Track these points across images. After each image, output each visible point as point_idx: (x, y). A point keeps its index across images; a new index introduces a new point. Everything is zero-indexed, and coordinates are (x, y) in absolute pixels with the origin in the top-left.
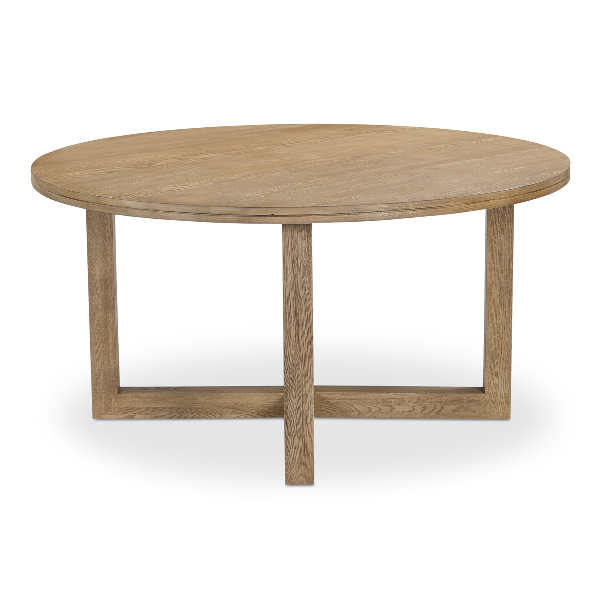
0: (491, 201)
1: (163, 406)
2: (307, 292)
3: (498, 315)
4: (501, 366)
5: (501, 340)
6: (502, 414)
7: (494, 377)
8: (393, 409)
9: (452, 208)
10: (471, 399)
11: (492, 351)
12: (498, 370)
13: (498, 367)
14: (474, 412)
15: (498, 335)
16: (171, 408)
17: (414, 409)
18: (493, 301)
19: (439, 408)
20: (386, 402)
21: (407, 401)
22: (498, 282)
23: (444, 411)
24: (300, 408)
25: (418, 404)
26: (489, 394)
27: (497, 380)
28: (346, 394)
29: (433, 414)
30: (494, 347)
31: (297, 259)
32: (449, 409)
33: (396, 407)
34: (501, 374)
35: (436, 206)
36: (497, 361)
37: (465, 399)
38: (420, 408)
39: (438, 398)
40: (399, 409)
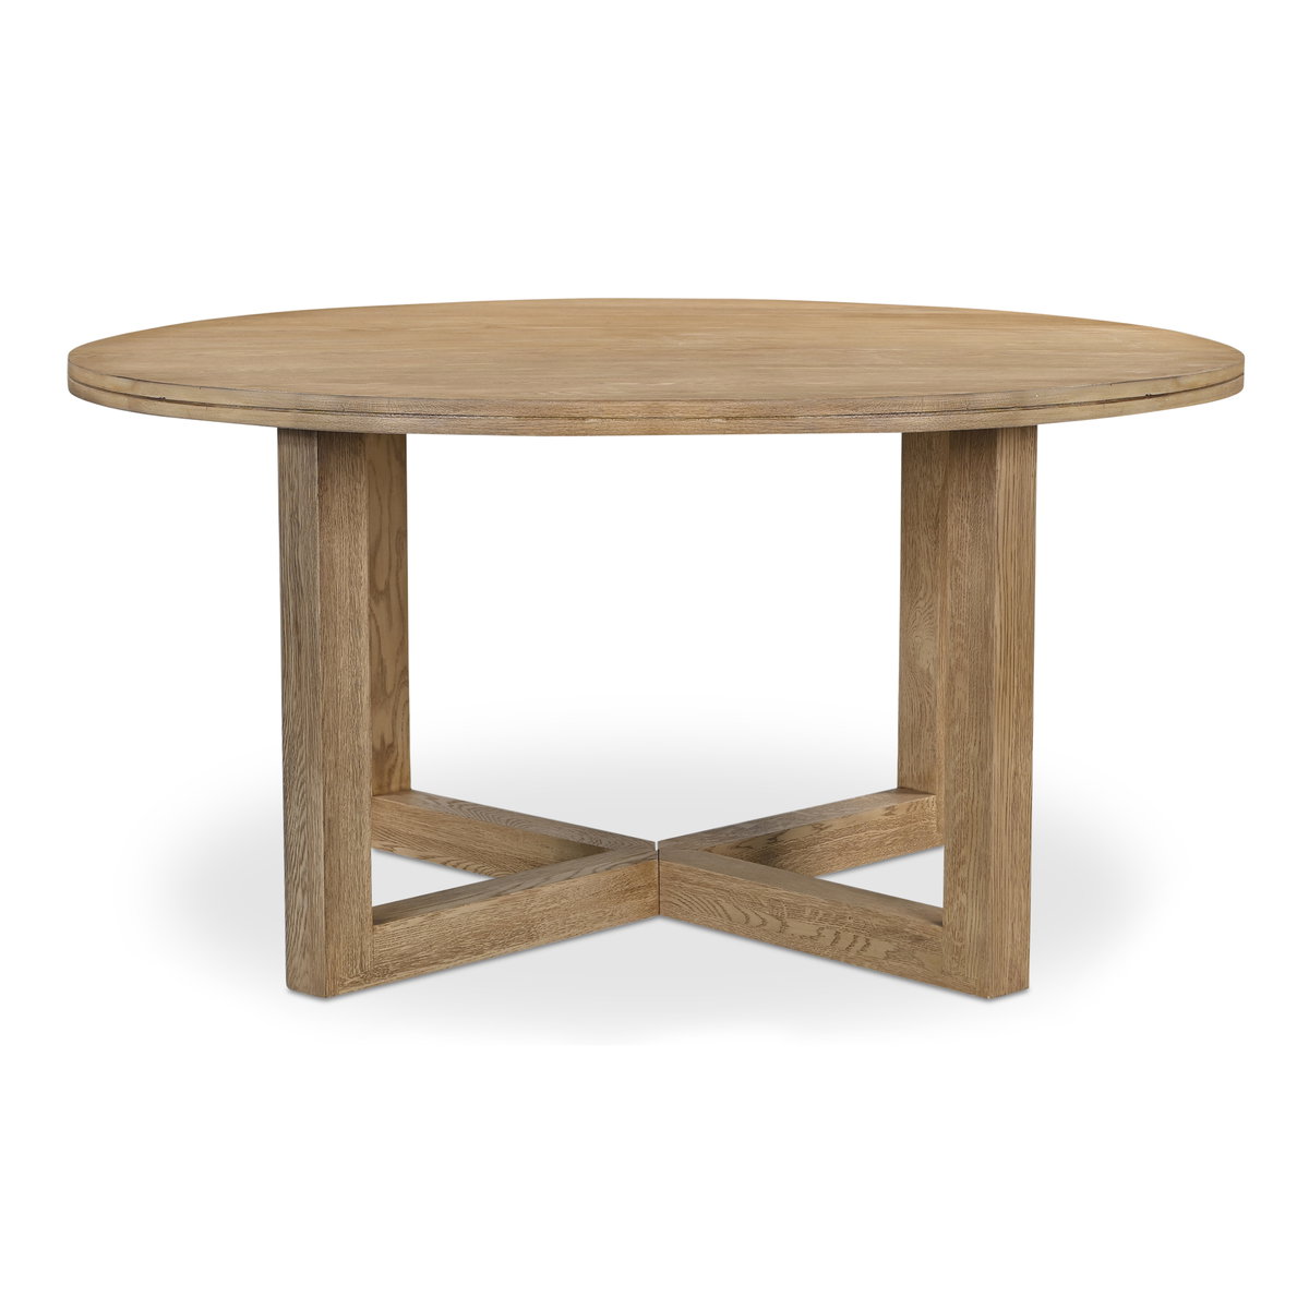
0: (592, 420)
1: (434, 837)
3: (966, 740)
4: (972, 866)
5: (970, 803)
6: (973, 983)
7: (959, 889)
8: (784, 925)
9: (479, 422)
10: (917, 933)
11: (955, 825)
12: (966, 875)
13: (965, 866)
14: (923, 965)
15: (965, 791)
16: (444, 843)
17: (819, 934)
18: (956, 706)
19: (861, 943)
20: (773, 907)
21: (808, 912)
23: (870, 952)
24: (303, 827)
25: (827, 924)
26: (948, 930)
27: (963, 899)
28: (708, 874)
29: (852, 954)
30: (958, 818)
31: (297, 508)
32: (880, 947)
33: (790, 922)
34: (971, 882)
35: (439, 412)
36: (963, 852)
37: (907, 930)
38: (829, 935)
39: (860, 917)
40: (798, 927)
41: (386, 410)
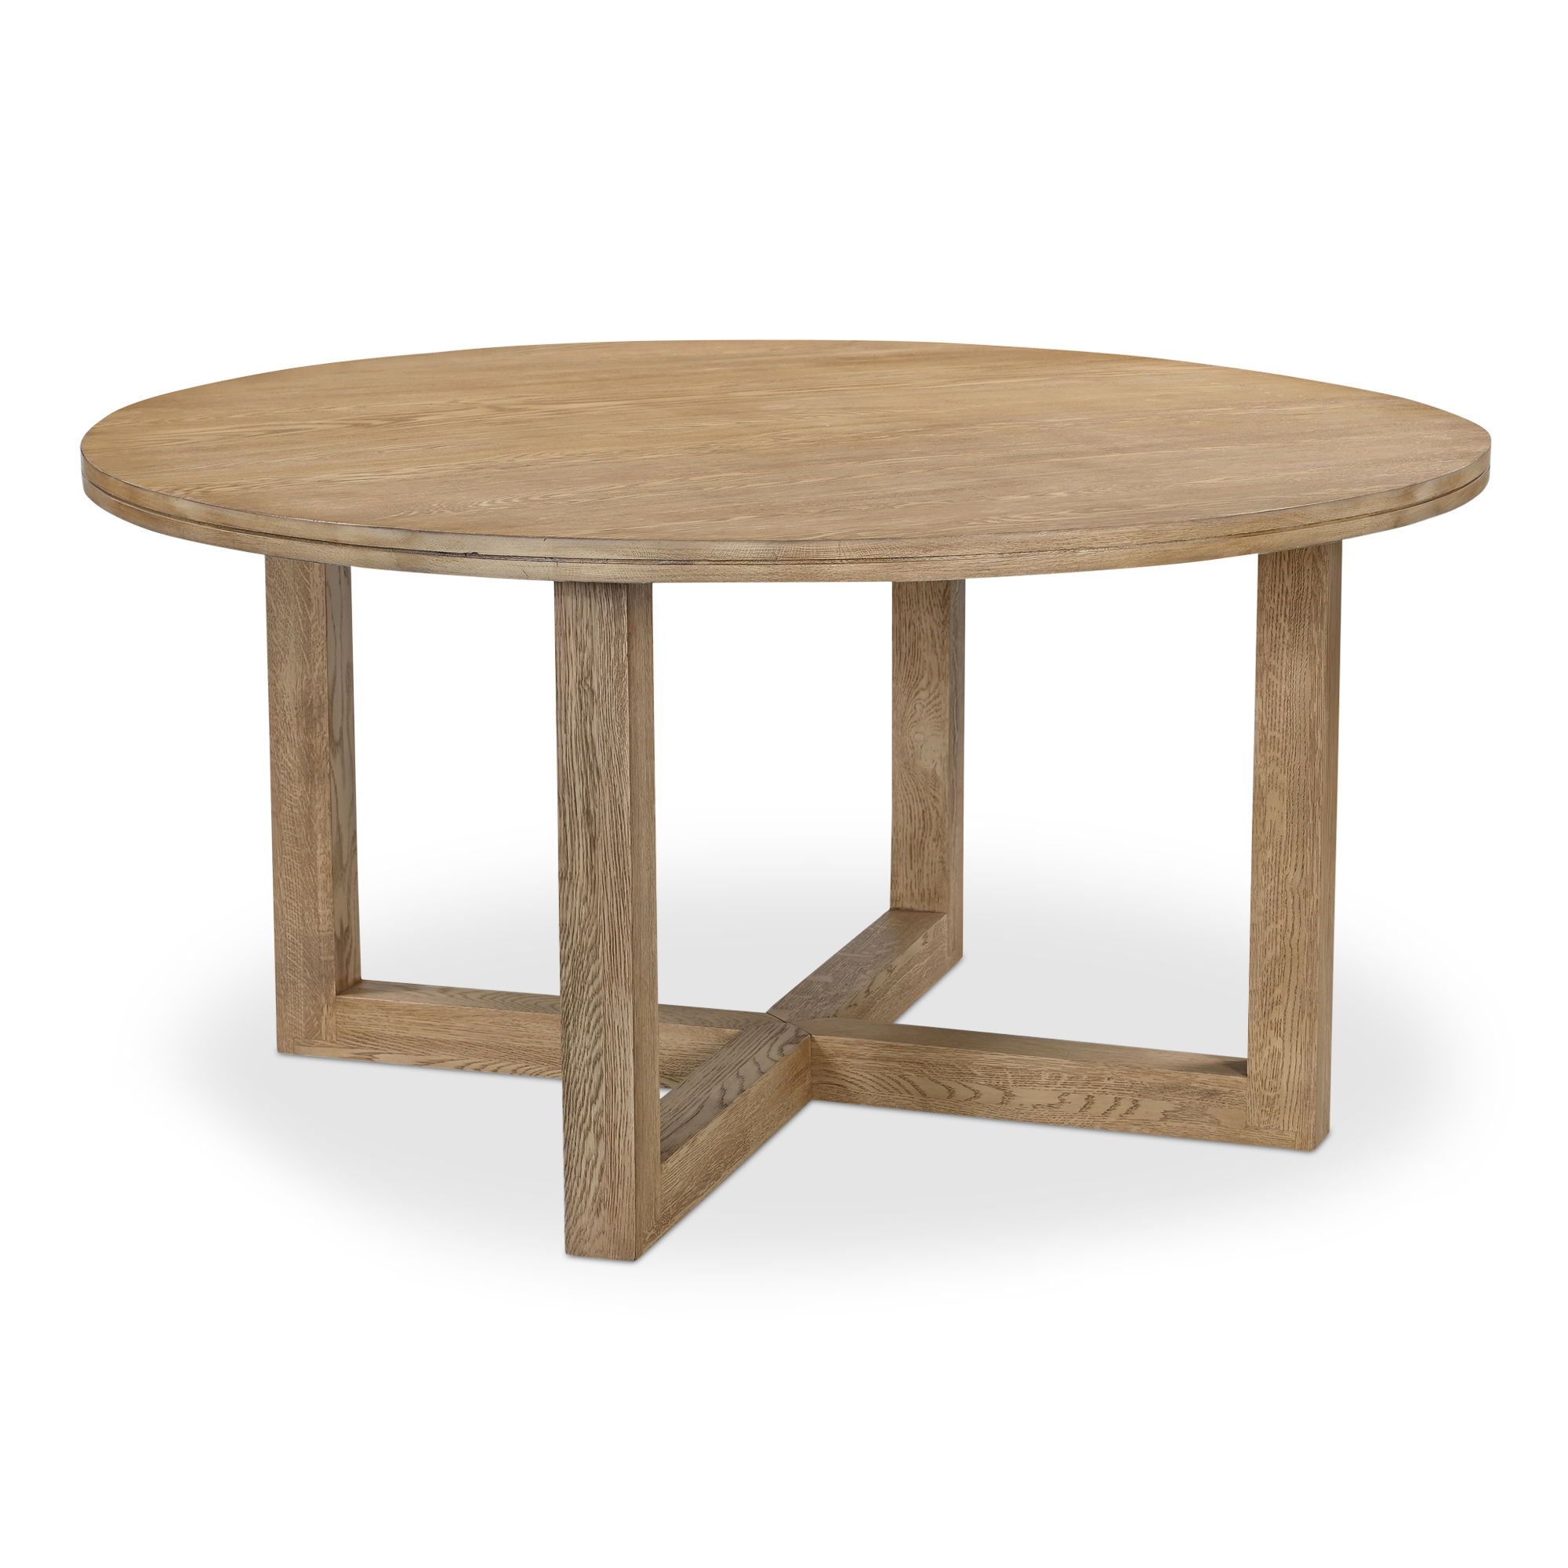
1: (441, 1036)
2: (615, 762)
3: (1283, 866)
4: (1290, 1005)
5: (1289, 935)
6: (1292, 1136)
7: (1271, 1033)
8: (1009, 1095)
9: (955, 563)
10: (1210, 1088)
11: (1266, 962)
12: (1282, 1015)
13: (1281, 1007)
14: (1219, 1123)
15: (1281, 922)
16: (461, 1043)
17: (1062, 1101)
18: (1268, 828)
19: (1125, 1104)
20: (991, 1076)
21: (1045, 1077)
22: (1283, 778)
23: (1139, 1114)
24: (598, 1059)
25: (1074, 1088)
26: (1256, 1079)
27: (1277, 1043)
28: (891, 1046)
29: (1109, 1120)
30: (1270, 955)
31: (590, 673)
32: (1153, 1108)
33: (1016, 1091)
34: (1288, 1026)
36: (1278, 991)
37: (1195, 1085)
38: (1076, 1100)
39: (1125, 1077)
40: (1027, 1096)
41: (835, 556)
